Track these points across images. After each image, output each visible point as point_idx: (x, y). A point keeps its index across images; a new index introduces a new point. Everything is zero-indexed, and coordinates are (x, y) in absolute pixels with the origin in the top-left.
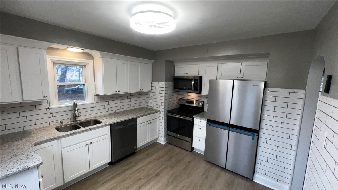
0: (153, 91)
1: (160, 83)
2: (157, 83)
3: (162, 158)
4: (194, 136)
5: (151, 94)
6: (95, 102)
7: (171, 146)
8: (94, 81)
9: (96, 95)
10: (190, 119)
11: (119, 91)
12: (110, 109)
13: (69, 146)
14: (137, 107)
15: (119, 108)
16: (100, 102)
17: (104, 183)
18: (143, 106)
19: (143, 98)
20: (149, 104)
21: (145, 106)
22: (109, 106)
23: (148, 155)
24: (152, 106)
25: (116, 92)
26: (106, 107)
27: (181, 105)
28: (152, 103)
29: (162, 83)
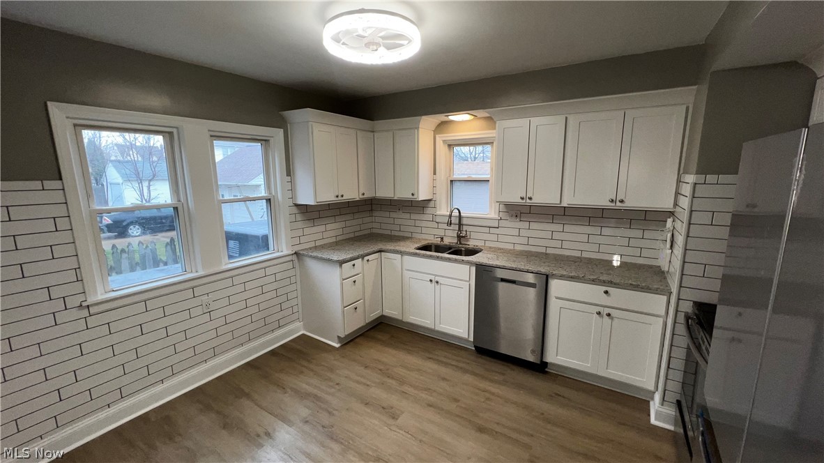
6: (500, 218)
12: (532, 241)
13: (417, 272)
16: (508, 219)
17: (430, 358)
22: (529, 233)
25: (523, 198)
26: (523, 233)
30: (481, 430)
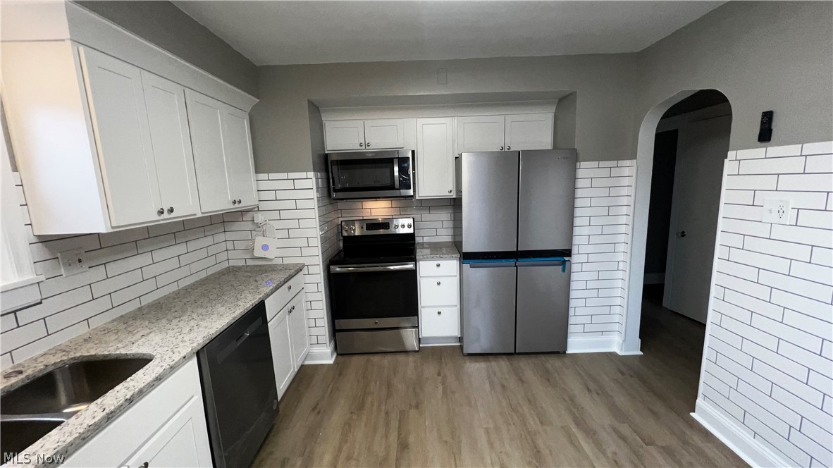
0: (263, 206)
1: (292, 175)
2: (284, 175)
3: (370, 399)
4: (422, 307)
5: (259, 218)
6: (42, 278)
7: (356, 360)
8: (15, 168)
9: (35, 240)
10: (410, 266)
11: (171, 210)
14: (211, 273)
15: (150, 285)
16: (63, 271)
18: (226, 265)
19: (221, 237)
20: (258, 252)
21: (232, 263)
22: (109, 285)
23: (319, 413)
24: (268, 254)
25: (161, 212)
26: (99, 290)
27: (350, 240)
28: (271, 248)
29: (303, 175)
30: (403, 446)
